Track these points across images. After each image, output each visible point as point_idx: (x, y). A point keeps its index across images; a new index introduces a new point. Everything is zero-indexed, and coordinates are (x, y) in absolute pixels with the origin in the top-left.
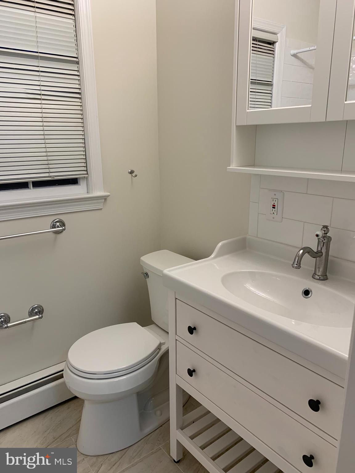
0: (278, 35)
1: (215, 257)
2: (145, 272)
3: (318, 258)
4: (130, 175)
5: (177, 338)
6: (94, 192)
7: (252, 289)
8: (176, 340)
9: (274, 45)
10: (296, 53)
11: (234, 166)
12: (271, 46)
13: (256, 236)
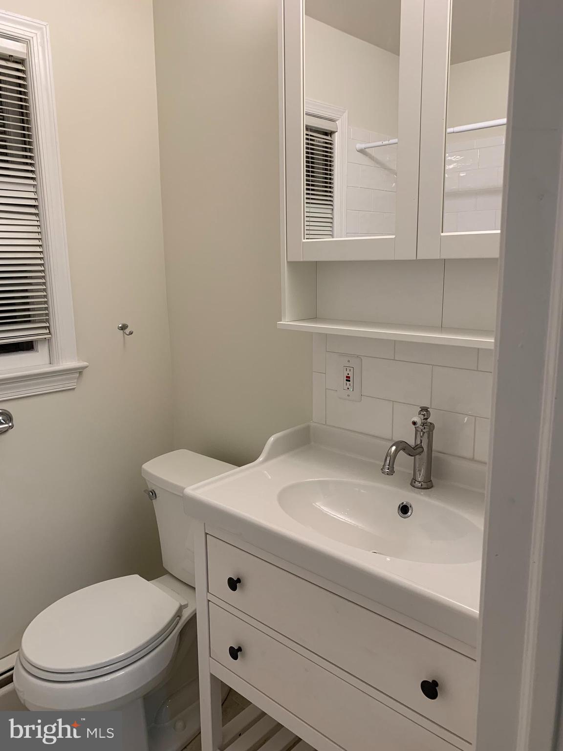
0: (337, 122)
1: (266, 460)
2: (150, 490)
3: (417, 456)
4: (122, 331)
5: (210, 597)
6: (61, 362)
7: (325, 509)
8: (209, 601)
9: (333, 136)
10: (363, 148)
11: (287, 321)
12: (328, 138)
13: (325, 423)
